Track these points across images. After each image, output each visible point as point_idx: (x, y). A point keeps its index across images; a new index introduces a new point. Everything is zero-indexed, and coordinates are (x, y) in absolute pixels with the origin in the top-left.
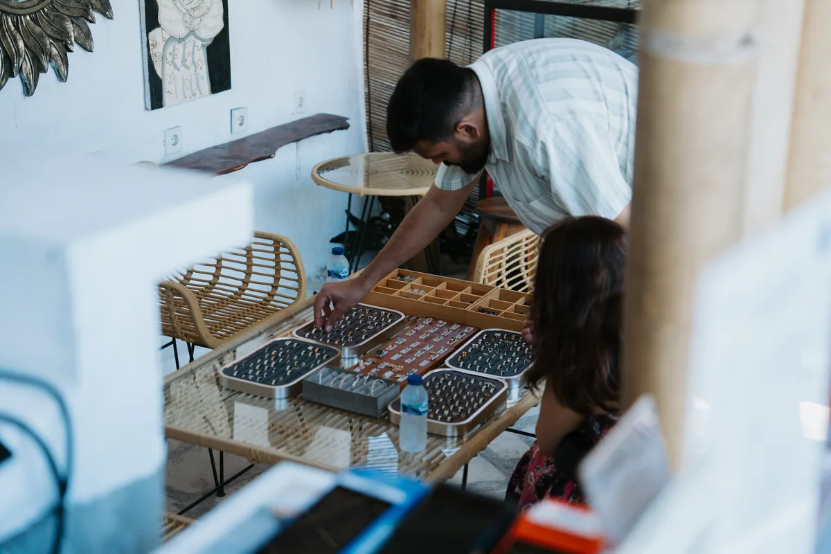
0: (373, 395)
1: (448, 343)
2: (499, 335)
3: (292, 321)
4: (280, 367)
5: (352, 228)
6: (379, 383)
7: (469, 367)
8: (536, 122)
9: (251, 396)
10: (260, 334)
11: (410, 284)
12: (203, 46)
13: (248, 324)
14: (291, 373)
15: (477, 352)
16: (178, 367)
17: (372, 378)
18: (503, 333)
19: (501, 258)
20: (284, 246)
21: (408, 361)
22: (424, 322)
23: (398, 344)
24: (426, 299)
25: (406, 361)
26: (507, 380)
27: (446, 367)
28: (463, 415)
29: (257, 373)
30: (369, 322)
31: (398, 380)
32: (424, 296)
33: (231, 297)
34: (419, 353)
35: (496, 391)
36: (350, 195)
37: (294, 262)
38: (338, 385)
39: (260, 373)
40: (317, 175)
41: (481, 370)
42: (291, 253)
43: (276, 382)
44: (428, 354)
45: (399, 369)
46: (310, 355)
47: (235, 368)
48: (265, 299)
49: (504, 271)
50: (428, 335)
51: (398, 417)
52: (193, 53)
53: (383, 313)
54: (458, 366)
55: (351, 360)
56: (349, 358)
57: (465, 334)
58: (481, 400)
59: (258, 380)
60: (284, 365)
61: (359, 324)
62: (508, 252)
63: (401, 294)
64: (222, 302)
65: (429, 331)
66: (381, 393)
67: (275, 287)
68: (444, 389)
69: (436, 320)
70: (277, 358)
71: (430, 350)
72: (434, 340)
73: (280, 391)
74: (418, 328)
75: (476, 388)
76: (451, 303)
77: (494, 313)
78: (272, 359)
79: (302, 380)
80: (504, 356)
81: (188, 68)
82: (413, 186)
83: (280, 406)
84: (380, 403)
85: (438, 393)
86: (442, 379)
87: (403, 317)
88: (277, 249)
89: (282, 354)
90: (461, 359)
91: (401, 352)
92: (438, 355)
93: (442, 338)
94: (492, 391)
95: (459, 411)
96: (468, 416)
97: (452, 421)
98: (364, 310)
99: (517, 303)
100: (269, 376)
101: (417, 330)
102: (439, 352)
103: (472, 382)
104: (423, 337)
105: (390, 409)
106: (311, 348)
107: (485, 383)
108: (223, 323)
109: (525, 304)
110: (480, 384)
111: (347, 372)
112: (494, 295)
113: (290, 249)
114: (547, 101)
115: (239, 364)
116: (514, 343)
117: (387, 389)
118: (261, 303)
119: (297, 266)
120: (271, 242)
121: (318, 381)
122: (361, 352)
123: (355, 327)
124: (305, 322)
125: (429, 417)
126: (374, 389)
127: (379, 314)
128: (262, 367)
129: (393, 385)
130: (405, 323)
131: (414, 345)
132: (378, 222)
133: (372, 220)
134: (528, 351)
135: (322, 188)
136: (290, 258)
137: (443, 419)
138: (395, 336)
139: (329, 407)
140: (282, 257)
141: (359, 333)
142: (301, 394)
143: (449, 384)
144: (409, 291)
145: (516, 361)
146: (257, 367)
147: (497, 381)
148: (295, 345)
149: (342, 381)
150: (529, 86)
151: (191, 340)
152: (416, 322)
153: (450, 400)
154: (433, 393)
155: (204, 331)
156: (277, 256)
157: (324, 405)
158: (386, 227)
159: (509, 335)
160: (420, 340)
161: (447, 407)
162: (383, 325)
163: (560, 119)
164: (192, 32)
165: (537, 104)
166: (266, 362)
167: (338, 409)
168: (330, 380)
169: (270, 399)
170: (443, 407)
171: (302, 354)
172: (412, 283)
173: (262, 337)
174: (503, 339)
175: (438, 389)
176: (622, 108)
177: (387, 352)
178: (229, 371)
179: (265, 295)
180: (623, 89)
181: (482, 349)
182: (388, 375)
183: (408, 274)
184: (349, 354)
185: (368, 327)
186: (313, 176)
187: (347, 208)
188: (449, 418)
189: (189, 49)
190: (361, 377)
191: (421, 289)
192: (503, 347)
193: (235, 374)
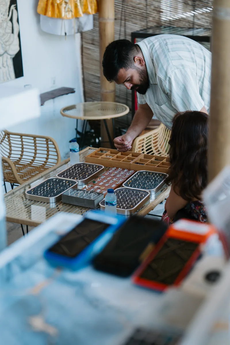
0: (92, 199)
1: (123, 177)
2: (145, 173)
3: (55, 171)
4: (52, 190)
5: (78, 136)
6: (95, 194)
7: (133, 186)
8: (167, 69)
9: (40, 202)
10: (42, 177)
11: (105, 154)
12: (11, 58)
13: (36, 174)
14: (56, 192)
15: (136, 180)
16: (6, 192)
17: (91, 192)
18: (146, 172)
19: (143, 143)
20: (50, 141)
21: (107, 185)
22: (112, 169)
23: (102, 178)
24: (113, 159)
25: (106, 185)
26: (149, 191)
27: (123, 187)
28: (132, 206)
29: (42, 192)
30: (89, 170)
31: (103, 193)
32: (112, 158)
33: (28, 164)
34: (111, 182)
35: (145, 196)
36: (77, 120)
37: (55, 148)
38: (77, 196)
39: (43, 192)
40: (63, 113)
41: (138, 187)
42: (53, 144)
43: (50, 196)
44: (115, 182)
45: (103, 189)
46: (64, 184)
47: (32, 191)
48: (43, 164)
49: (145, 148)
50: (115, 174)
51: (104, 208)
52: (7, 61)
53: (95, 166)
54: (128, 186)
55: (82, 186)
56: (81, 185)
57: (130, 173)
58: (139, 199)
59: (42, 195)
60: (54, 189)
61: (84, 171)
62: (146, 140)
63: (102, 158)
64: (25, 166)
65: (115, 173)
66: (96, 198)
67: (47, 159)
68: (123, 196)
69: (117, 168)
70: (50, 186)
71: (116, 180)
72: (117, 176)
73: (52, 199)
74: (110, 172)
75: (137, 195)
76: (123, 161)
77: (142, 164)
78: (48, 187)
79: (62, 194)
80: (148, 181)
81: (4, 67)
82: (104, 115)
83: (53, 206)
84: (96, 202)
85: (120, 197)
86: (122, 192)
87: (103, 167)
88: (47, 142)
89: (52, 184)
90: (129, 183)
91: (103, 181)
92: (119, 182)
93: (120, 175)
94: (143, 196)
95: (130, 204)
96: (133, 206)
97: (127, 208)
98: (86, 165)
99: (152, 160)
100: (47, 194)
101: (109, 173)
102: (119, 181)
103: (135, 192)
104: (112, 175)
105: (100, 204)
106: (64, 181)
107: (140, 193)
108: (26, 175)
109: (155, 160)
110: (138, 193)
111: (81, 190)
112: (141, 157)
113: (53, 142)
114: (172, 60)
115: (34, 189)
116: (151, 176)
117: (98, 196)
118: (41, 166)
119: (56, 149)
120: (45, 140)
121: (69, 194)
122: (86, 183)
123: (83, 172)
124: (61, 171)
125: (117, 207)
126: (93, 197)
127: (93, 167)
128: (44, 190)
129: (101, 194)
130: (104, 170)
131: (109, 179)
132: (89, 133)
133: (86, 132)
134: (158, 179)
135: (65, 118)
136: (53, 146)
137: (124, 208)
138: (101, 175)
139: (73, 205)
140: (50, 146)
141: (85, 175)
142: (61, 201)
143: (125, 193)
144: (105, 157)
145: (153, 183)
146: (42, 190)
147: (145, 191)
148: (57, 181)
149: (79, 194)
150: (164, 53)
151: (12, 182)
152: (109, 169)
153: (126, 200)
154: (118, 197)
155: (18, 178)
156: (48, 145)
157: (71, 205)
158: (93, 135)
159: (149, 173)
160: (112, 176)
161: (125, 203)
162: (95, 171)
163: (177, 68)
164: (6, 52)
165: (168, 61)
166: (45, 188)
167: (78, 206)
168: (73, 194)
169: (48, 203)
170: (123, 203)
171: (61, 184)
172: (106, 153)
173: (43, 178)
174: (147, 174)
175: (120, 196)
176: (202, 66)
177: (97, 182)
178: (29, 192)
179: (43, 163)
180: (203, 58)
181: (138, 179)
182: (99, 191)
183: (105, 150)
184: (81, 184)
185: (89, 172)
186: (61, 113)
187: (75, 127)
188: (126, 207)
189: (5, 59)
190: (87, 192)
191: (110, 156)
192: (147, 177)
193: (32, 193)
